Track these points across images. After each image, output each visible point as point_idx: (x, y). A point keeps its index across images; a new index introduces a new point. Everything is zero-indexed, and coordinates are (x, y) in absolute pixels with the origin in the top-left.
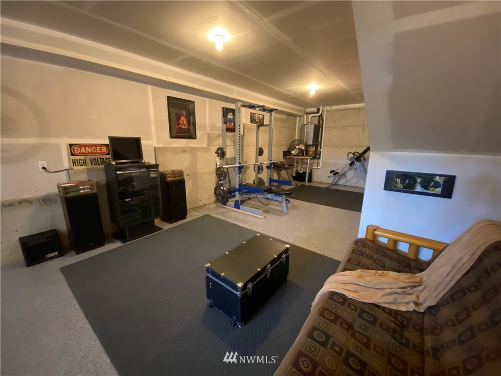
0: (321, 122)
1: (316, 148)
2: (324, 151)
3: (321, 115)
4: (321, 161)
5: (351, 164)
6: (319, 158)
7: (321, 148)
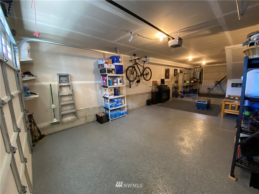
0: (202, 71)
1: (200, 80)
2: (203, 81)
3: (202, 68)
4: (203, 85)
5: (216, 85)
6: (202, 84)
7: (202, 80)
